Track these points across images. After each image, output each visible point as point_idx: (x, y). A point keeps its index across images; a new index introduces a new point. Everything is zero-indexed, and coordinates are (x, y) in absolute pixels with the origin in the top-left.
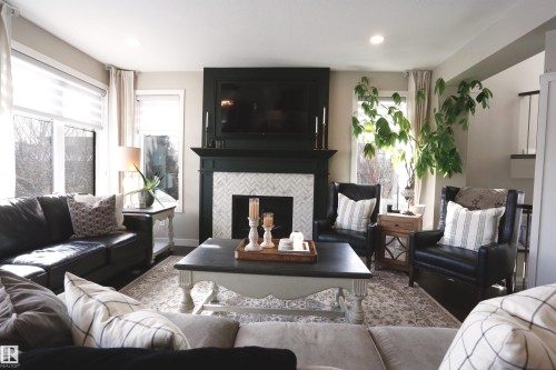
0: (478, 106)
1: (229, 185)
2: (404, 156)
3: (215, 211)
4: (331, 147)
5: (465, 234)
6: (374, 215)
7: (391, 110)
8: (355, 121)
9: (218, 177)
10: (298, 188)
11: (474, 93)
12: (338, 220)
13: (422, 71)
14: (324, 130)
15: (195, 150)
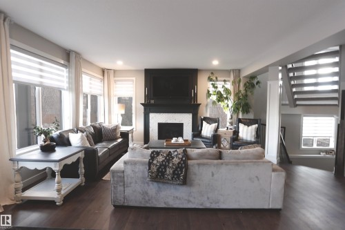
0: (257, 86)
1: (156, 119)
2: (228, 106)
3: (150, 129)
4: (198, 102)
5: (247, 135)
6: (216, 130)
7: (223, 87)
8: (209, 91)
9: (152, 115)
10: (186, 119)
11: (255, 81)
12: (202, 132)
13: (236, 70)
14: (196, 95)
15: (142, 104)
